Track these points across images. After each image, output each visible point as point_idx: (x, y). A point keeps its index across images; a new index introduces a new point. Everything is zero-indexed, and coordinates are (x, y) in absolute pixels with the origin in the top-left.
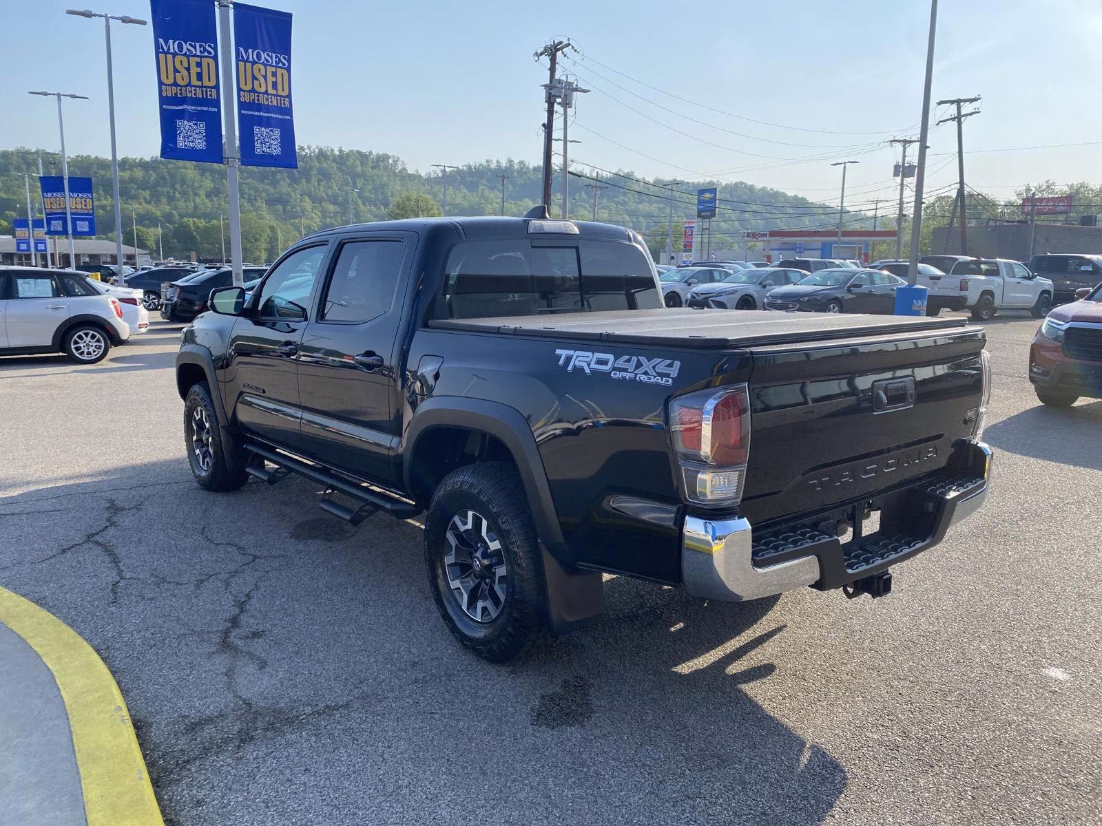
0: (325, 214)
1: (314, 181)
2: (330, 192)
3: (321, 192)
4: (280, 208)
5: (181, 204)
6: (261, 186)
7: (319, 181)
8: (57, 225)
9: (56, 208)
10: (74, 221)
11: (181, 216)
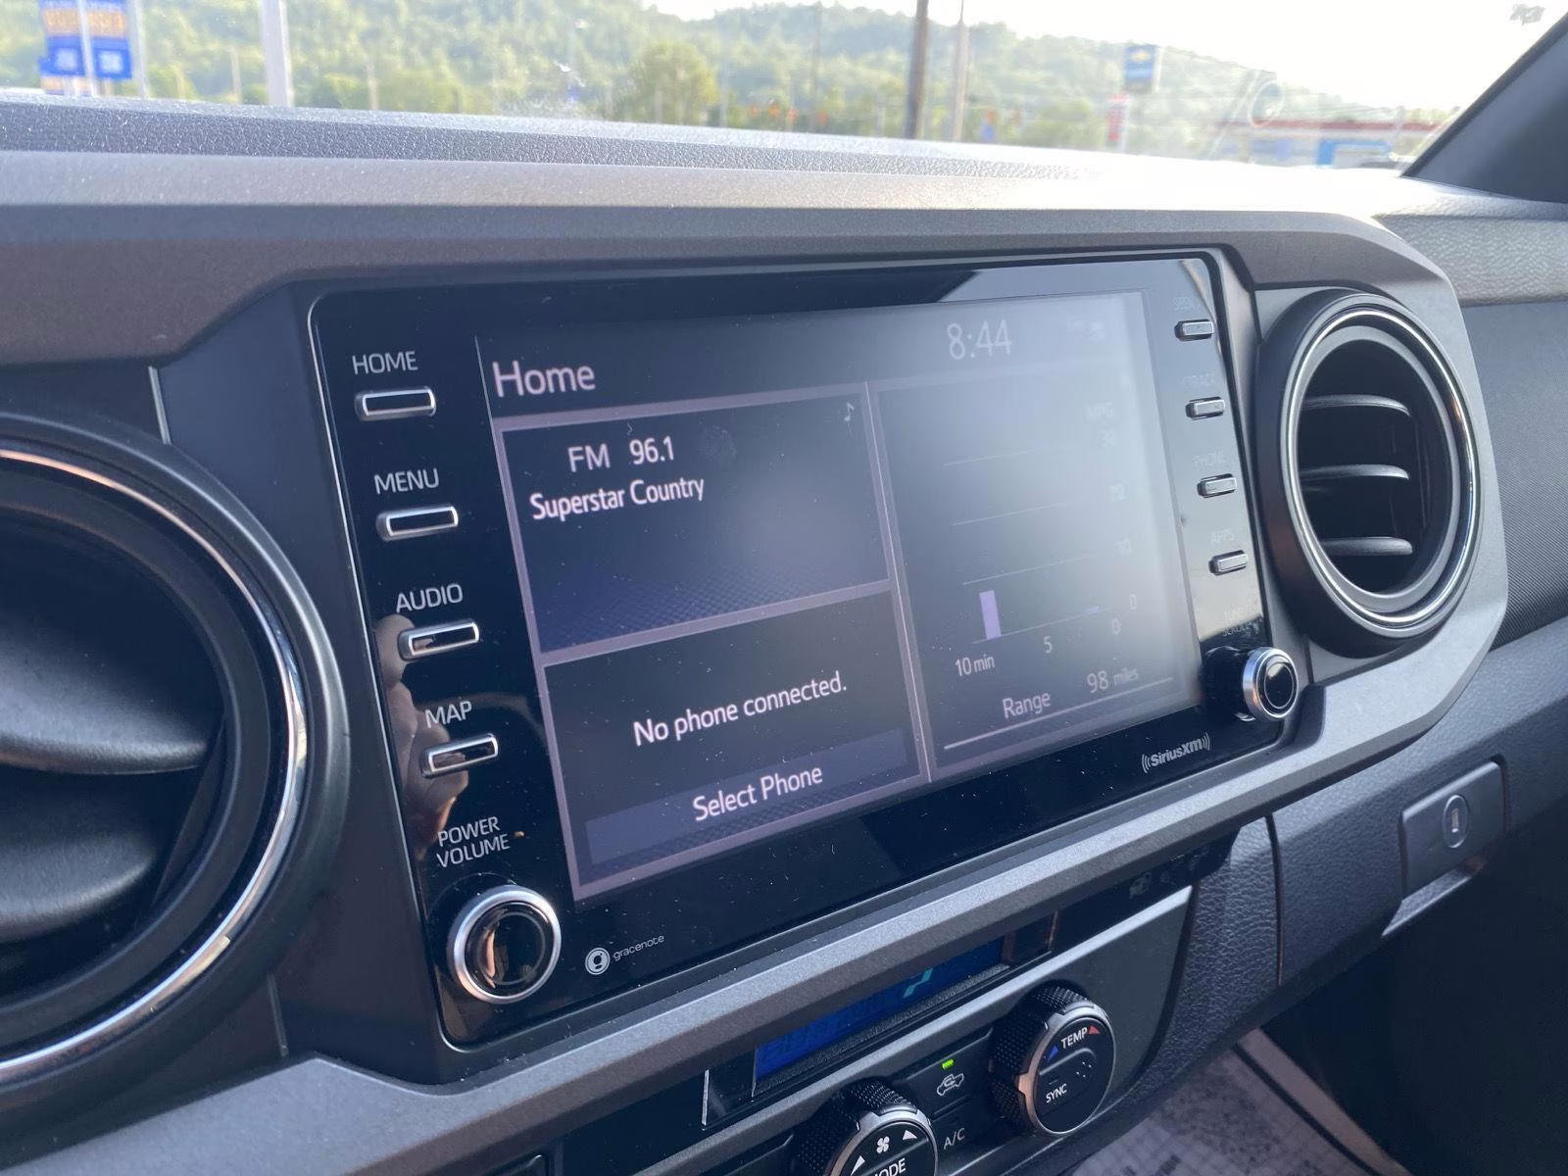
0: (534, 72)
1: (519, 23)
2: (543, 39)
3: (530, 38)
4: (468, 63)
5: (323, 53)
6: (440, 27)
7: (527, 21)
8: (66, 59)
9: (64, 29)
10: (97, 52)
11: (323, 71)
